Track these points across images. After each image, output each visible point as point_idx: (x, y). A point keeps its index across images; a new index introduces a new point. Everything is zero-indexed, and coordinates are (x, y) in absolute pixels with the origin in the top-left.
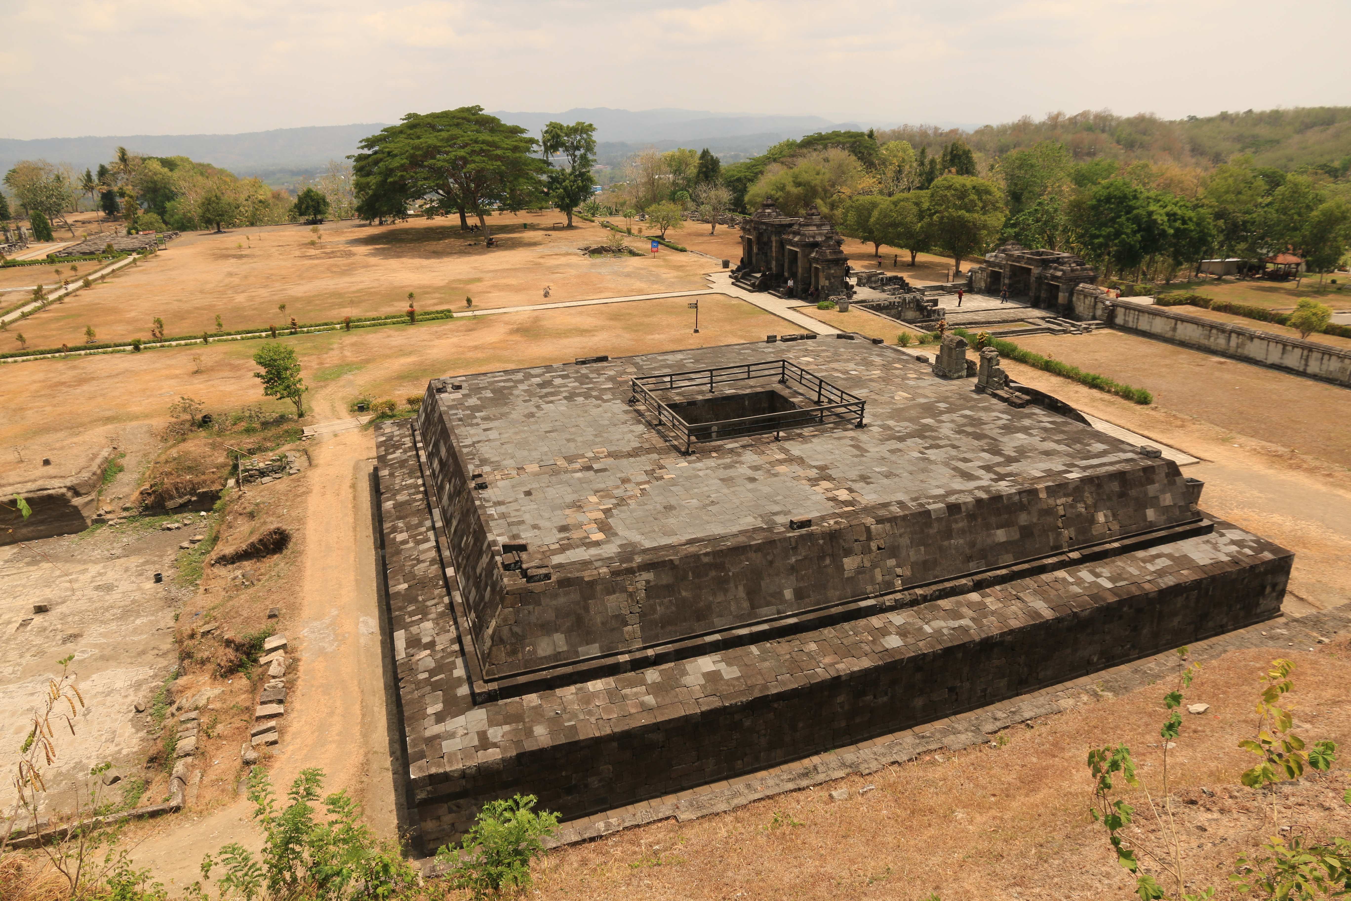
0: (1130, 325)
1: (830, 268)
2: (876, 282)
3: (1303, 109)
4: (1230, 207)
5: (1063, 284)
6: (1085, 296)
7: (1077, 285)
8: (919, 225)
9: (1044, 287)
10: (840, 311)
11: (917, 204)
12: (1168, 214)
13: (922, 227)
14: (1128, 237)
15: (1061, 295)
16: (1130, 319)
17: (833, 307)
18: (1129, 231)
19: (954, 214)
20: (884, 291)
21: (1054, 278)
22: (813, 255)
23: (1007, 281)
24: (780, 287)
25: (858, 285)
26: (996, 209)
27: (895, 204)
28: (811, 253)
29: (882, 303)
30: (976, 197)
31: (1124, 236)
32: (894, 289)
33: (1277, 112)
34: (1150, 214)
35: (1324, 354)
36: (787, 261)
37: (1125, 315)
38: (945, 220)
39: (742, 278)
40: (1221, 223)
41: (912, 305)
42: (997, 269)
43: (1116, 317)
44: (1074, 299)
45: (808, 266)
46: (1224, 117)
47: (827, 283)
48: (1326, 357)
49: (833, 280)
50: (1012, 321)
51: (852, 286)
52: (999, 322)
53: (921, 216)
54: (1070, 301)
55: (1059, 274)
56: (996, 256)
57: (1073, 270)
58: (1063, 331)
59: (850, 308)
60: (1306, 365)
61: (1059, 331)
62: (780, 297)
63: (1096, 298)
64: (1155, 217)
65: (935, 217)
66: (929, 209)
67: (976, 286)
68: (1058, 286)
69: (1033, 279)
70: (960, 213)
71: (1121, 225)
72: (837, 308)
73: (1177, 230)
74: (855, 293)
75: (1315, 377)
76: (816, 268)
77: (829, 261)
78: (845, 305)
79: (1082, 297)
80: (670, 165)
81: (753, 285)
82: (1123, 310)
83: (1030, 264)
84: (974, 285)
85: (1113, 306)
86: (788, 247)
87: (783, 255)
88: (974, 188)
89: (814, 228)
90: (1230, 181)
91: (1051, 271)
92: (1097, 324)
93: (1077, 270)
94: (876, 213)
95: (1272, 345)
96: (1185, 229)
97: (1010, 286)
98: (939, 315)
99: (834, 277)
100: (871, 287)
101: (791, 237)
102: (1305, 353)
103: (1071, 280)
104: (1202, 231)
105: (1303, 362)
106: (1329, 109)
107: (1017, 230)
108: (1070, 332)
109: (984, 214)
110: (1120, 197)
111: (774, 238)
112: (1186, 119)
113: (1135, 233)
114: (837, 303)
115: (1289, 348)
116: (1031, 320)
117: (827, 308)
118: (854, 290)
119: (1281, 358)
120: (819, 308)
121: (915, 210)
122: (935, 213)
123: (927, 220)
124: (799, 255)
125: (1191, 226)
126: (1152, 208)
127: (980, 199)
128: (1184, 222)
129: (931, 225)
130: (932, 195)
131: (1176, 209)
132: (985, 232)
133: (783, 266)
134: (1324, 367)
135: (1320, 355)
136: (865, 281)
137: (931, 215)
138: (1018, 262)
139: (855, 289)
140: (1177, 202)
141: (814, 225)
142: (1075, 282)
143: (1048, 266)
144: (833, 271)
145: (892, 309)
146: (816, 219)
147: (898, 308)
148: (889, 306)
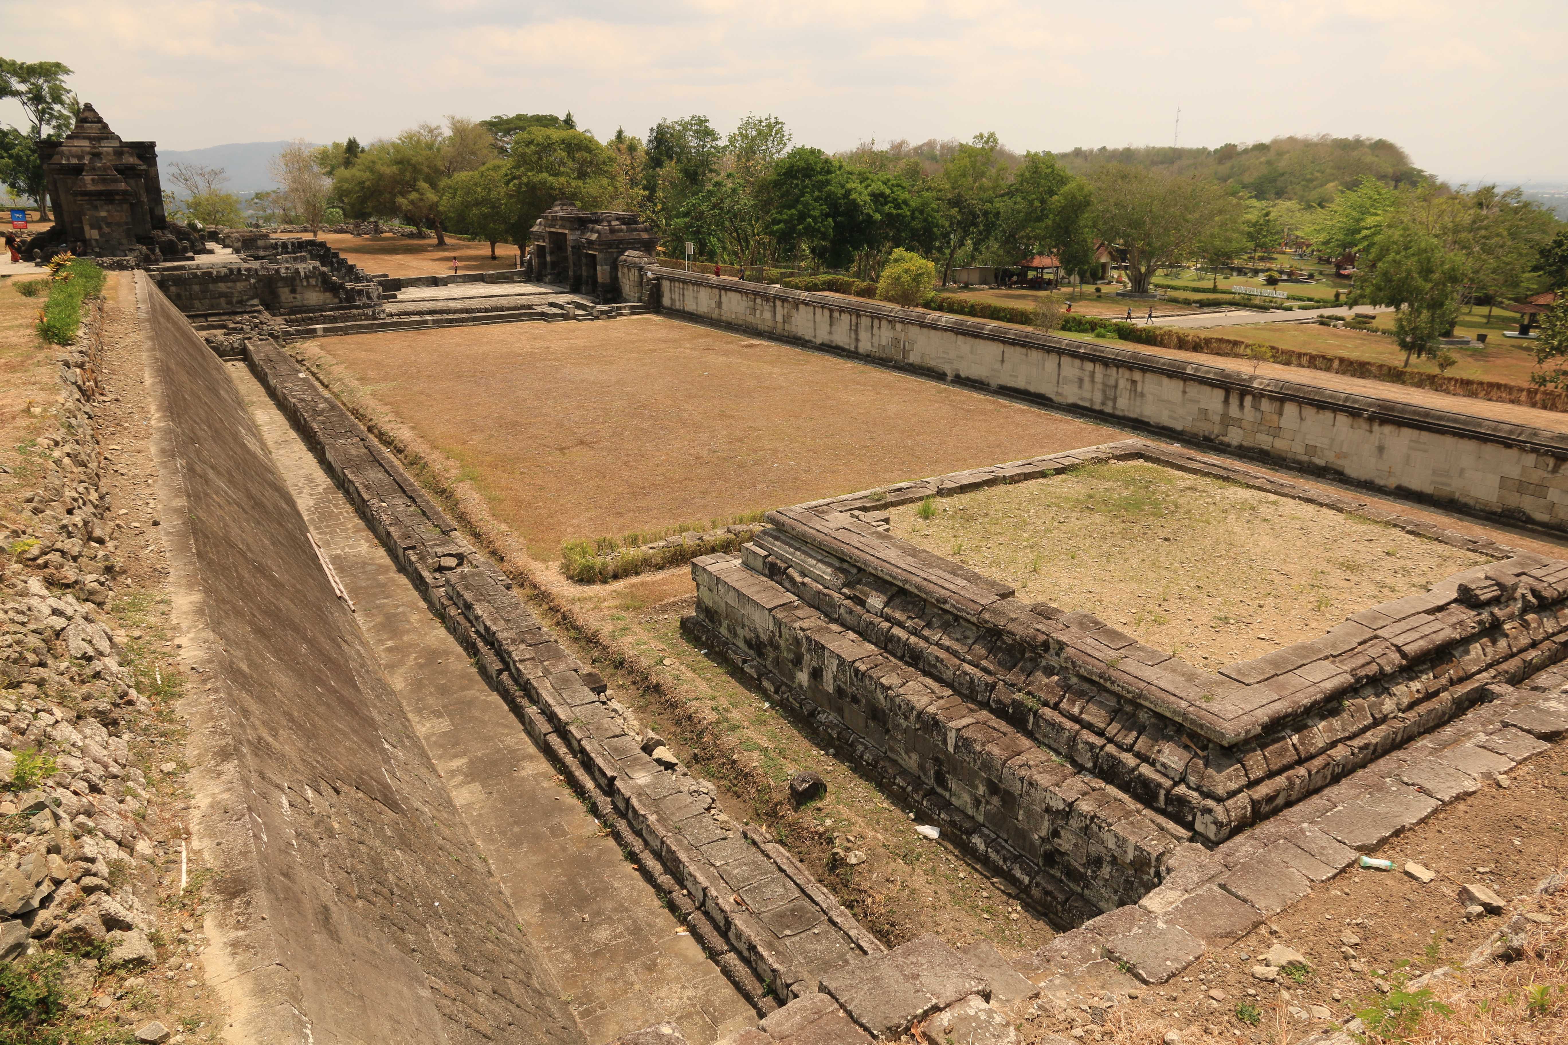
0: (678, 305)
2: (266, 248)
4: (968, 193)
5: (600, 251)
6: (630, 268)
7: (621, 252)
12: (872, 194)
14: (816, 222)
15: (600, 270)
16: (677, 296)
21: (591, 244)
23: (550, 258)
32: (295, 259)
34: (848, 192)
35: (872, 317)
37: (671, 291)
42: (541, 243)
43: (663, 295)
44: (619, 275)
48: (876, 322)
55: (594, 237)
57: (612, 231)
58: (562, 315)
60: (857, 340)
61: (555, 316)
63: (640, 269)
64: (853, 196)
68: (595, 256)
69: (569, 250)
73: (887, 215)
75: (869, 359)
79: (626, 270)
82: (668, 283)
83: (565, 227)
85: (657, 279)
91: (587, 235)
92: (632, 308)
93: (621, 230)
95: (819, 311)
97: (554, 265)
98: (369, 298)
102: (854, 318)
103: (612, 246)
105: (853, 336)
108: (575, 317)
113: (825, 216)
115: (836, 314)
116: (538, 307)
119: (830, 333)
125: (908, 212)
126: (853, 186)
128: (898, 207)
131: (885, 189)
134: (876, 340)
135: (869, 320)
138: (554, 226)
140: (889, 180)
141: (84, 138)
142: (617, 248)
143: (586, 228)
144: (103, 214)
145: (234, 281)
146: (91, 128)
147: (246, 280)
148: (226, 275)
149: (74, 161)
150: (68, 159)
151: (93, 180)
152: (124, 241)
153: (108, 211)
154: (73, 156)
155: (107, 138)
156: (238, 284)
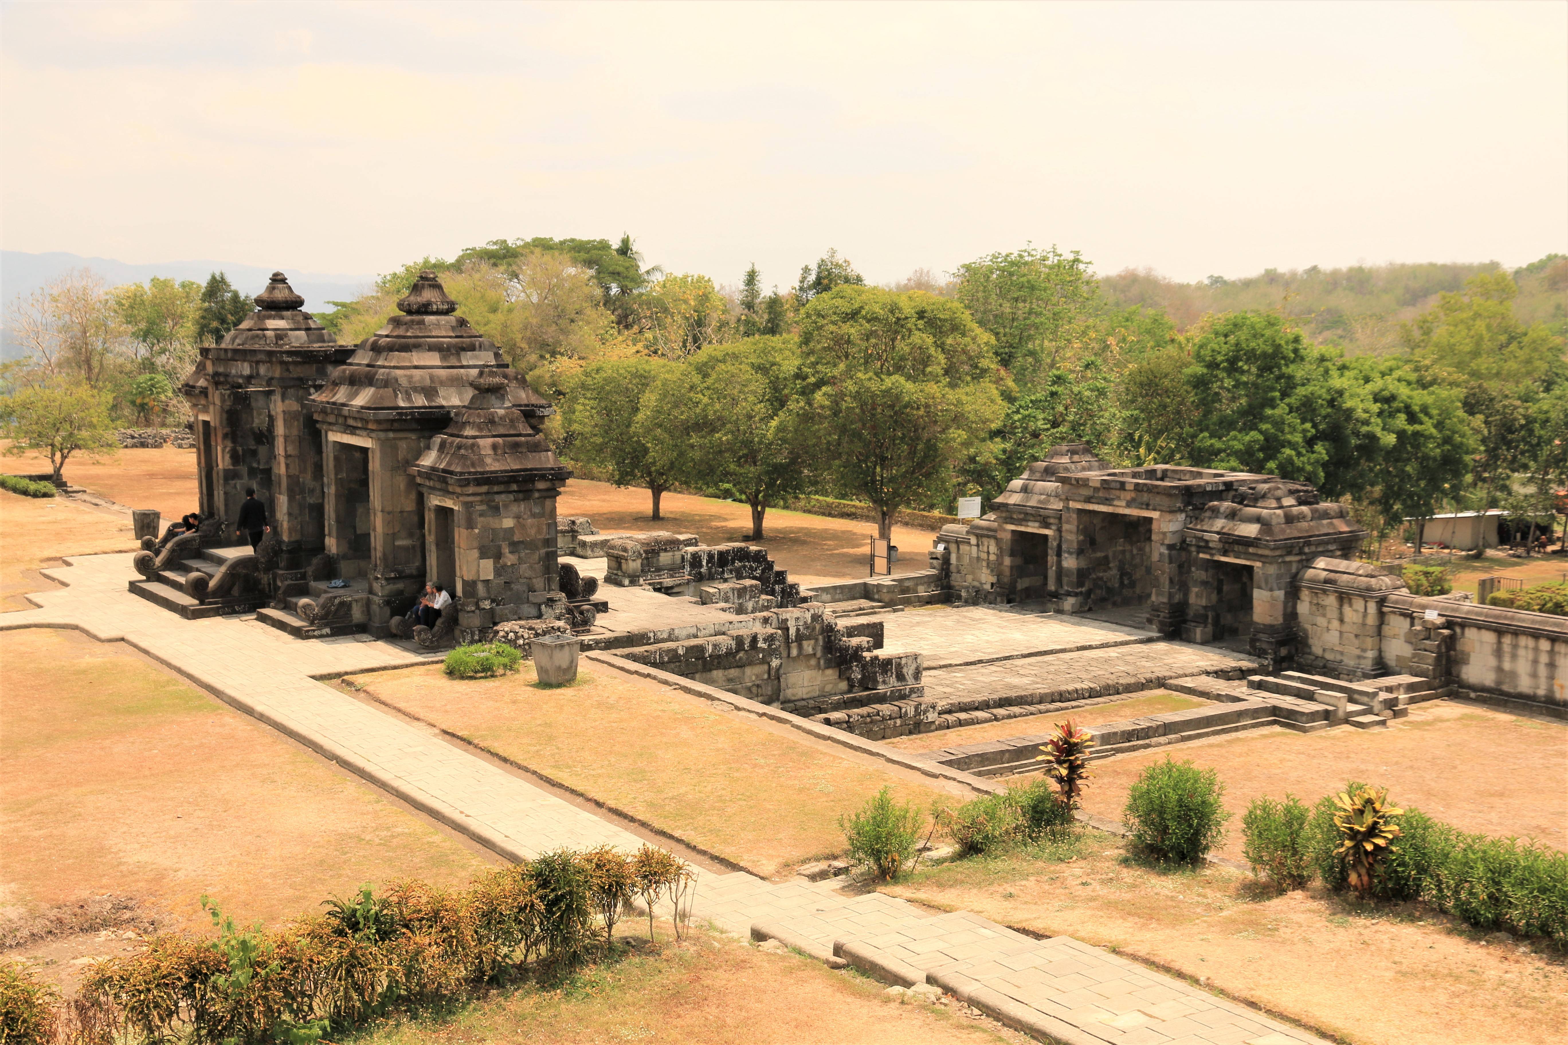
0: (1525, 685)
1: (495, 510)
2: (673, 569)
3: (1403, 266)
4: (1493, 387)
5: (1270, 561)
6: (1344, 597)
7: (1307, 563)
8: (774, 423)
9: (1199, 574)
10: (544, 684)
11: (760, 369)
12: (1375, 398)
13: (781, 429)
14: (1299, 454)
15: (1260, 597)
16: (1523, 667)
17: (510, 667)
18: (1298, 438)
19: (874, 386)
20: (704, 600)
21: (1232, 543)
22: (428, 460)
23: (1070, 562)
24: (304, 592)
25: (612, 580)
26: (979, 374)
27: (703, 370)
28: (418, 454)
29: (708, 642)
30: (930, 340)
31: (1288, 451)
32: (741, 592)
33: (1360, 270)
34: (1336, 396)
36: (331, 490)
37: (1498, 653)
38: (848, 403)
39: (170, 564)
40: (1478, 420)
41: (808, 647)
42: (1033, 528)
43: (1464, 660)
44: (1303, 608)
45: (409, 505)
46: (1271, 278)
47: (487, 569)
49: (510, 559)
50: (1130, 689)
51: (591, 585)
52: (1093, 694)
53: (778, 402)
54: (1291, 616)
55: (1251, 530)
56: (1025, 489)
57: (1290, 519)
58: (1327, 715)
59: (584, 666)
61: (1313, 716)
62: (297, 633)
63: (1382, 602)
64: (1347, 404)
65: (819, 396)
66: (800, 376)
67: (961, 581)
68: (1250, 569)
69: (1158, 551)
70: (888, 382)
71: (1279, 424)
72: (529, 671)
73: (1401, 435)
74: (603, 607)
76: (444, 513)
77: (486, 479)
78: (562, 659)
79: (1331, 601)
80: (130, 319)
81: (198, 588)
82: (1489, 637)
83: (1147, 506)
84: (956, 580)
85: (1449, 625)
86: (335, 437)
87: (318, 470)
88: (921, 314)
89: (433, 359)
90: (1480, 326)
91: (1219, 524)
92: (1411, 688)
93: (1301, 517)
94: (649, 399)
96: (1416, 434)
97: (1082, 575)
98: (901, 677)
99: (515, 546)
100: (659, 589)
101: (341, 395)
103: (1289, 547)
104: (1447, 440)
106: (1444, 267)
107: (1008, 446)
108: (1347, 720)
109: (952, 385)
110: (1264, 355)
111: (279, 406)
112: (1206, 282)
113: (1310, 443)
114: (527, 651)
116: (1189, 683)
117: (486, 671)
118: (599, 596)
120: (452, 673)
121: (759, 384)
122: (818, 385)
123: (796, 404)
124: (375, 465)
125: (1428, 427)
126: (1337, 382)
127: (942, 347)
128: (1412, 418)
129: (807, 418)
130: (807, 339)
131: (1392, 385)
132: (958, 435)
133: (318, 510)
136: (634, 565)
137: (807, 392)
138: (1107, 501)
139: (603, 593)
140: (1395, 369)
141: (431, 348)
142: (1301, 553)
143: (1200, 508)
144: (508, 523)
145: (741, 666)
146: (438, 325)
147: (764, 661)
148: (730, 653)
149: (420, 401)
150: (409, 398)
151: (495, 447)
152: (539, 583)
153: (518, 517)
154: (415, 389)
155: (472, 348)
156: (748, 671)
